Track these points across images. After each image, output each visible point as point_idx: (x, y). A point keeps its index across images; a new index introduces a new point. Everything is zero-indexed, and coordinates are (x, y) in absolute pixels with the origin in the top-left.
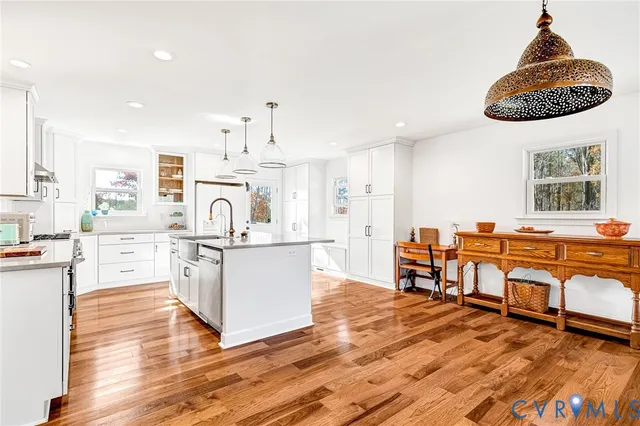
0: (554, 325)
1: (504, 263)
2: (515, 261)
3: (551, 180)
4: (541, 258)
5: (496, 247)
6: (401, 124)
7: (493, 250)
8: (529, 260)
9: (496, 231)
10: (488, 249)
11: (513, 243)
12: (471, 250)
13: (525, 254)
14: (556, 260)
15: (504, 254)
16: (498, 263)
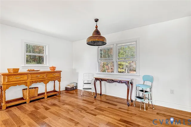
1: (28, 83)
2: (33, 82)
3: (32, 54)
4: (41, 79)
7: (24, 79)
8: (38, 80)
9: (20, 71)
10: (21, 79)
11: (32, 75)
12: (12, 82)
13: (37, 78)
14: (45, 78)
15: (29, 80)
16: (26, 84)
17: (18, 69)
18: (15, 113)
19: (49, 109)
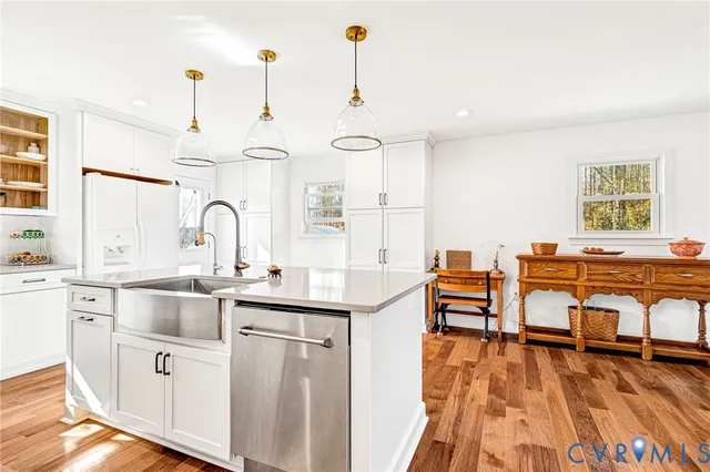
0: (638, 355)
1: (580, 291)
2: (594, 287)
4: (626, 282)
5: (572, 272)
6: (463, 113)
7: (566, 275)
8: (612, 285)
9: (559, 252)
10: (560, 274)
11: (592, 266)
12: (538, 278)
13: (607, 278)
14: (642, 283)
15: (581, 279)
16: (573, 290)
17: (555, 246)
18: (537, 359)
19: (632, 392)
